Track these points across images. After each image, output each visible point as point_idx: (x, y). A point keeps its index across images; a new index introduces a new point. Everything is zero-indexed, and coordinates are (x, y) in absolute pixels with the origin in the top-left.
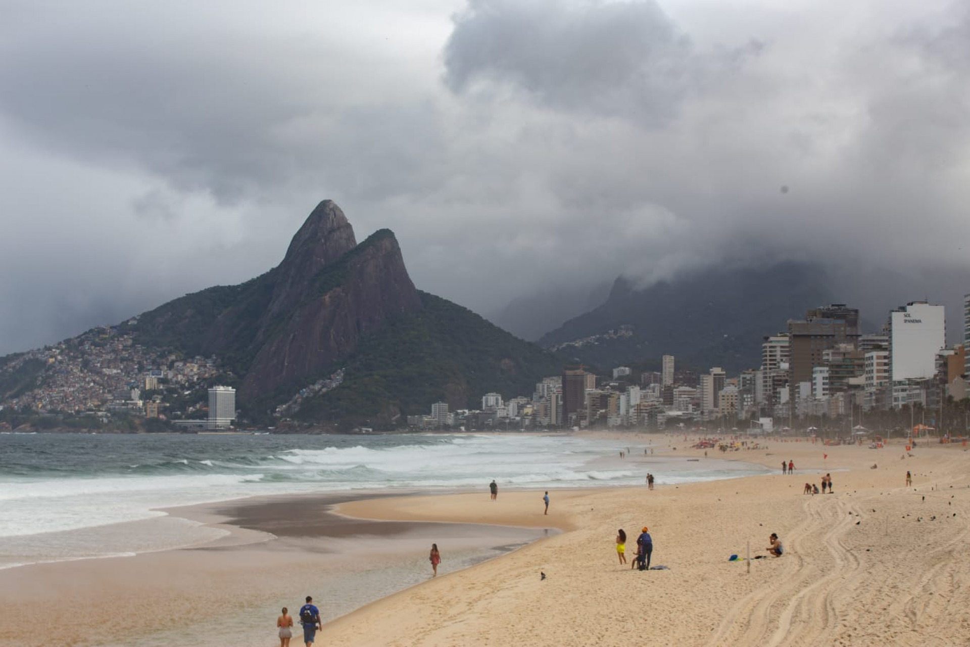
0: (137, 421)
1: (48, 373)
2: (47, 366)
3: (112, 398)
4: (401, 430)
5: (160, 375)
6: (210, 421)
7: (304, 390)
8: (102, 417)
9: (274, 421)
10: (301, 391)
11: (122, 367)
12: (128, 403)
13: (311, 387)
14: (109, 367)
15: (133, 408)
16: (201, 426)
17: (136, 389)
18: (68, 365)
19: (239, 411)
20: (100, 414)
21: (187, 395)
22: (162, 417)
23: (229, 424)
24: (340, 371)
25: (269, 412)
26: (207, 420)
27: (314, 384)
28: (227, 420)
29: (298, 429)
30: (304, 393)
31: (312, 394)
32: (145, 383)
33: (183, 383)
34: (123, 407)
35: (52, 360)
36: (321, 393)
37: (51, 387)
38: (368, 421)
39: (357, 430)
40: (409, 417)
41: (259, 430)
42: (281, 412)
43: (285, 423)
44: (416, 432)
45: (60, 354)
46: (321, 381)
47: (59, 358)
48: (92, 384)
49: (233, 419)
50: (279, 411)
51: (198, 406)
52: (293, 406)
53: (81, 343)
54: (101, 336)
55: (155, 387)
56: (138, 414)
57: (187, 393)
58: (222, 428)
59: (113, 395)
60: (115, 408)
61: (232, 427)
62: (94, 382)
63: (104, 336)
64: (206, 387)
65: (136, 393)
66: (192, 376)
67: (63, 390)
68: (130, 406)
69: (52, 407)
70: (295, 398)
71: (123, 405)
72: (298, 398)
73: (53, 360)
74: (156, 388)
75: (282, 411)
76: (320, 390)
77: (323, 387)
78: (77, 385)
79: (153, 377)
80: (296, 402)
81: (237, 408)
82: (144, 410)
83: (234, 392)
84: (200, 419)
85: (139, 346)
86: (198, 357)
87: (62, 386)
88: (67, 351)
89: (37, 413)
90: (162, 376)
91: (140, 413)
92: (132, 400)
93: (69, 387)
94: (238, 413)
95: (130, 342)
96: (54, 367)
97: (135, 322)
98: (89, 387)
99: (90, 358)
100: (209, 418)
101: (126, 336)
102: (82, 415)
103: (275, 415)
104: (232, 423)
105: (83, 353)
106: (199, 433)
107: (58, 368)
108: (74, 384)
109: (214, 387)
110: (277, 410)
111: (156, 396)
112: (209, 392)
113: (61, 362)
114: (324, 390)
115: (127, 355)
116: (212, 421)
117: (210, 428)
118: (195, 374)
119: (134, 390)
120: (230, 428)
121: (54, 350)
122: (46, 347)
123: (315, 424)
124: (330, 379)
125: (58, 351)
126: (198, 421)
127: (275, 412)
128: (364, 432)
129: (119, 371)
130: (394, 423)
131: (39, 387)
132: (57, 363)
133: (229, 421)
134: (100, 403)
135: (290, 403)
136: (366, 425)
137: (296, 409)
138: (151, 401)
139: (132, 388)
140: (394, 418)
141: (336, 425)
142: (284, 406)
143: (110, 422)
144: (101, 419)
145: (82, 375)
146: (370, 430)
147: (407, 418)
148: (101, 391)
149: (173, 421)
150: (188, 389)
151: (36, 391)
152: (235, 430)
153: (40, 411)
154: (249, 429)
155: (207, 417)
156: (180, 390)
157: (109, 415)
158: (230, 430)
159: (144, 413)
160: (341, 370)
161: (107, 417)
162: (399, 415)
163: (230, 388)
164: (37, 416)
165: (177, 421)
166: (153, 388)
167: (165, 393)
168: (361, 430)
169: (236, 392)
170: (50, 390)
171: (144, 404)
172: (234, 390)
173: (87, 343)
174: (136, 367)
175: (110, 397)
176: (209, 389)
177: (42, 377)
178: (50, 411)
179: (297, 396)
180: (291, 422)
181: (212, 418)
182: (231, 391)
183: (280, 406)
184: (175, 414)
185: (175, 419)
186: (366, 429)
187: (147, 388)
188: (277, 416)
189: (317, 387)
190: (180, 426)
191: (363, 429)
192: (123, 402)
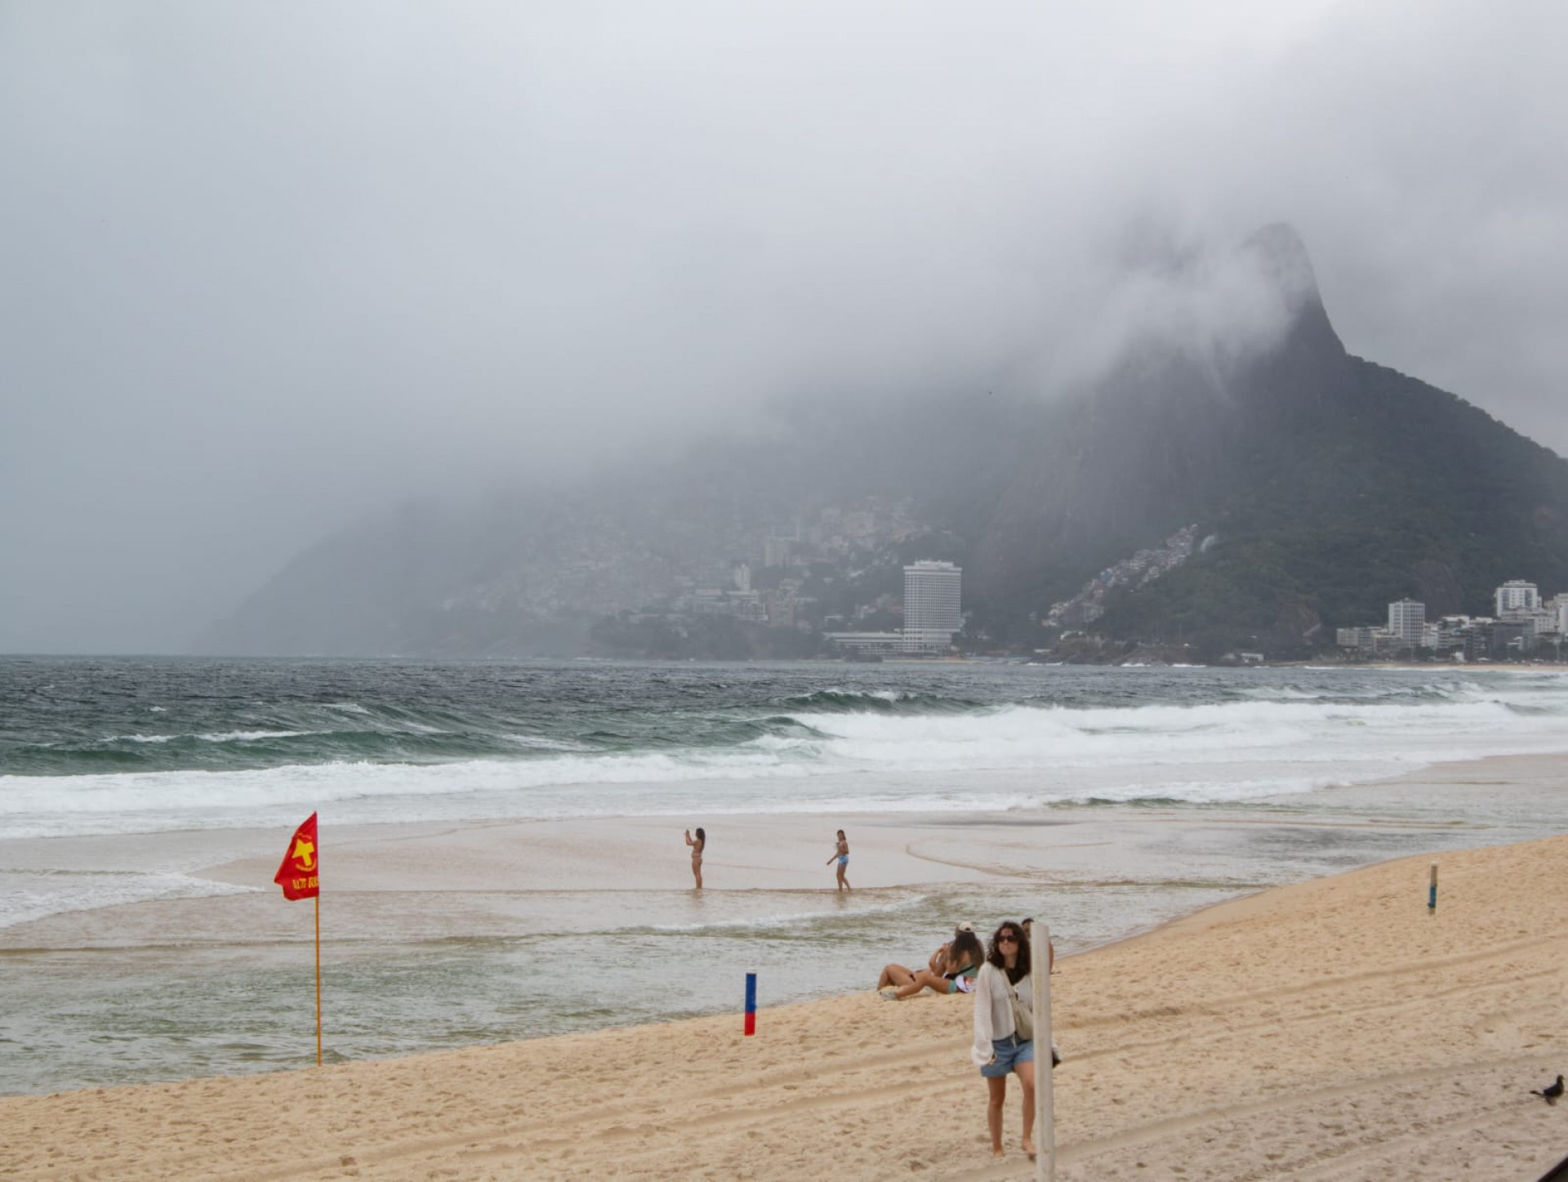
0: (751, 636)
3: (691, 584)
4: (1325, 659)
5: (794, 535)
6: (909, 635)
7: (1109, 570)
8: (674, 624)
9: (1045, 637)
10: (1102, 573)
12: (728, 596)
13: (1124, 563)
15: (740, 607)
16: (888, 646)
17: (743, 566)
19: (969, 614)
20: (671, 617)
21: (854, 579)
22: (803, 625)
23: (949, 641)
24: (1184, 530)
25: (1033, 615)
26: (902, 633)
27: (1129, 558)
28: (943, 633)
29: (1102, 653)
30: (1109, 577)
31: (1125, 579)
32: (762, 553)
33: (845, 553)
34: (721, 604)
36: (1146, 579)
38: (1254, 637)
39: (1231, 656)
40: (1340, 630)
41: (1014, 654)
42: (1060, 618)
43: (1075, 640)
44: (1357, 662)
46: (1145, 552)
48: (647, 555)
49: (958, 630)
50: (1054, 615)
51: (879, 601)
52: (1086, 604)
55: (784, 563)
56: (752, 618)
57: (854, 574)
58: (935, 651)
59: (693, 578)
60: (701, 607)
61: (953, 648)
62: (651, 548)
64: (895, 562)
65: (742, 576)
66: (864, 538)
67: (587, 567)
68: (735, 602)
69: (563, 603)
70: (1091, 588)
71: (720, 599)
72: (1096, 588)
74: (788, 564)
75: (1062, 616)
76: (1144, 571)
77: (1150, 564)
78: (616, 557)
79: (781, 539)
80: (1091, 596)
81: (964, 609)
82: (764, 611)
83: (959, 574)
84: (886, 630)
87: (584, 557)
89: (532, 615)
90: (797, 538)
91: (757, 618)
92: (738, 589)
93: (598, 560)
94: (967, 618)
98: (641, 559)
100: (906, 630)
102: (633, 619)
103: (1045, 623)
104: (956, 639)
106: (885, 661)
108: (608, 554)
109: (916, 563)
110: (1052, 612)
111: (787, 580)
112: (907, 573)
114: (1153, 572)
116: (913, 636)
117: (909, 651)
118: (870, 535)
119: (740, 567)
120: (950, 650)
123: (1139, 644)
124: (1165, 546)
126: (881, 634)
127: (1047, 618)
128: (1247, 661)
130: (1309, 643)
133: (949, 636)
134: (665, 595)
135: (1080, 597)
136: (1249, 646)
137: (1094, 611)
138: (778, 592)
139: (735, 563)
140: (1307, 634)
141: (1186, 645)
142: (1066, 605)
143: (692, 634)
144: (674, 630)
146: (1260, 657)
147: (1335, 632)
148: (668, 569)
149: (828, 635)
150: (856, 567)
152: (962, 655)
153: (536, 609)
154: (991, 652)
155: (903, 627)
156: (838, 569)
157: (690, 620)
158: (951, 654)
159: (766, 618)
160: (1188, 528)
161: (686, 625)
162: (1318, 627)
163: (949, 565)
164: (531, 621)
165: (835, 635)
166: (781, 564)
167: (807, 574)
168: (1240, 658)
169: (962, 573)
171: (763, 598)
172: (960, 569)
174: (738, 518)
175: (686, 582)
176: (906, 568)
178: (562, 611)
179: (1094, 582)
180: (1088, 639)
181: (912, 630)
182: (952, 572)
183: (1057, 605)
184: (830, 620)
185: (831, 630)
186: (1249, 655)
187: (768, 563)
188: (1050, 626)
189: (1136, 565)
190: (842, 645)
191: (1244, 655)
192: (719, 592)
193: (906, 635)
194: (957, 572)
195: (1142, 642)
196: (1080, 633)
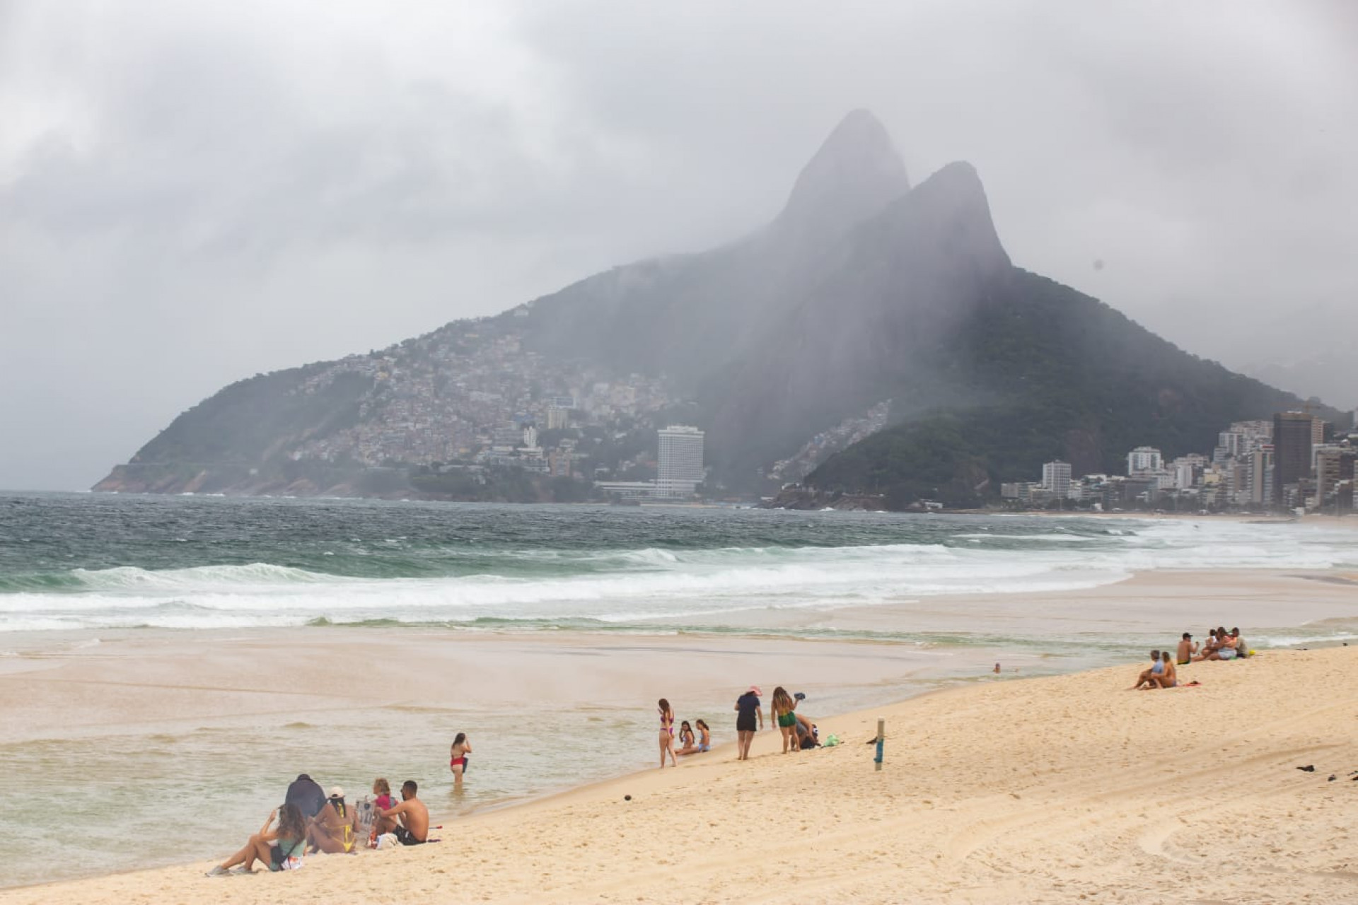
0: (536, 484)
1: (378, 398)
2: (375, 386)
3: (490, 442)
4: (991, 507)
5: (572, 404)
6: (662, 485)
7: (822, 435)
8: (475, 473)
9: (770, 487)
10: (816, 437)
11: (503, 389)
12: (519, 452)
13: (833, 430)
14: (481, 389)
15: (528, 461)
16: (644, 493)
17: (531, 428)
18: (413, 384)
19: (709, 468)
20: (473, 468)
21: (619, 440)
22: (577, 475)
23: (693, 490)
24: (881, 404)
25: (760, 471)
26: (656, 483)
27: (838, 425)
28: (690, 483)
29: (815, 501)
30: (821, 441)
31: (834, 442)
32: (546, 418)
33: (612, 419)
34: (512, 458)
35: (381, 375)
36: (850, 442)
37: (384, 422)
38: (936, 489)
39: (916, 505)
40: (1004, 485)
41: (744, 501)
42: (782, 473)
43: (793, 490)
44: (1017, 510)
45: (397, 365)
46: (851, 421)
47: (396, 371)
48: (455, 418)
49: (700, 481)
50: (777, 470)
51: (638, 457)
52: (803, 462)
53: (433, 347)
54: (466, 335)
55: (563, 426)
56: (536, 469)
57: (619, 436)
58: (681, 498)
59: (491, 437)
60: (497, 460)
61: (697, 495)
62: (458, 413)
63: (472, 336)
64: (651, 426)
65: (530, 436)
66: (627, 407)
67: (407, 427)
68: (524, 457)
69: (388, 456)
70: (807, 449)
71: (511, 454)
72: (811, 449)
73: (386, 375)
74: (566, 427)
75: (783, 470)
76: (849, 436)
77: (854, 430)
78: (430, 419)
79: (561, 407)
80: (806, 456)
81: (705, 464)
82: (547, 464)
83: (701, 437)
84: (643, 482)
85: (533, 353)
86: (633, 375)
87: (405, 419)
88: (408, 360)
89: (363, 465)
90: (574, 407)
91: (541, 470)
92: (526, 446)
93: (416, 422)
94: (707, 472)
95: (515, 348)
96: (388, 387)
97: (527, 313)
98: (450, 422)
99: (448, 373)
100: (659, 480)
101: (509, 337)
102: (443, 469)
103: (770, 477)
104: (699, 488)
105: (436, 365)
106: (642, 505)
107: (396, 389)
108: (424, 418)
109: (668, 428)
110: (775, 468)
111: (565, 440)
112: (660, 435)
113: (400, 379)
114: (857, 437)
115: (510, 370)
116: (665, 485)
117: (661, 497)
118: (632, 405)
119: (528, 429)
120: (694, 497)
121: (386, 358)
122: (372, 351)
123: (844, 494)
124: (867, 417)
125: (393, 360)
126: (640, 484)
127: (772, 472)
128: (929, 509)
129: (498, 396)
130: (979, 495)
131: (364, 421)
132: (393, 381)
133: (693, 486)
134: (468, 451)
135: (798, 456)
136: (931, 497)
137: (809, 467)
138: (558, 449)
139: (524, 426)
140: (978, 487)
141: (882, 495)
142: (787, 462)
143: (489, 482)
144: (474, 478)
145: (437, 402)
146: (940, 505)
147: (1001, 486)
148: (471, 430)
149: (597, 483)
150: (620, 430)
151: (358, 428)
152: (703, 501)
153: (366, 460)
154: (726, 499)
155: (657, 478)
156: (606, 432)
157: (488, 470)
158: (695, 500)
159: (548, 469)
160: (885, 403)
161: (484, 474)
162: (986, 482)
163: (694, 429)
164: (363, 470)
165: (603, 483)
166: (561, 427)
167: (581, 435)
168: (923, 506)
169: (705, 436)
170: (383, 426)
171: (546, 454)
172: (702, 433)
173: (444, 347)
174: (527, 390)
175: (485, 440)
176: (659, 431)
177: (369, 405)
178: (387, 462)
179: (809, 444)
180: (804, 489)
181: (664, 480)
182: (697, 434)
183: (780, 462)
184: (600, 472)
185: (600, 479)
186: (932, 504)
187: (551, 426)
188: (774, 479)
189: (843, 431)
190: (609, 492)
191: (927, 503)
192: (511, 449)
193: (659, 485)
194: (700, 435)
195: (847, 492)
196: (798, 485)
